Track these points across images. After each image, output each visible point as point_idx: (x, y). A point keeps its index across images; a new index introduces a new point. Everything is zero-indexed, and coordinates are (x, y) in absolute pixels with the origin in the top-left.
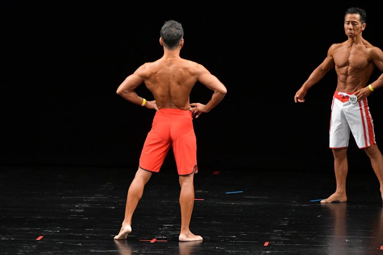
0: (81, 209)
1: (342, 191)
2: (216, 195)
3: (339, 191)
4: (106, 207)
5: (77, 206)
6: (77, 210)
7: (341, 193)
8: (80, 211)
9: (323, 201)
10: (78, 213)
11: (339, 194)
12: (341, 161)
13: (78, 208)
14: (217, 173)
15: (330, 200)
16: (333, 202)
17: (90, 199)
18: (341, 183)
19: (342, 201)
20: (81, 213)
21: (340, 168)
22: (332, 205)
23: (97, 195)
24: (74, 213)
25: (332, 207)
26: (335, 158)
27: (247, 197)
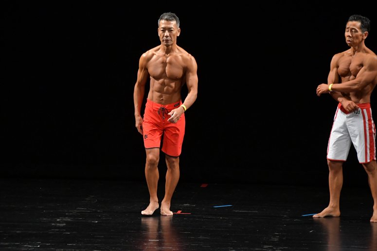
0: (62, 223)
1: (335, 205)
2: (204, 209)
3: (332, 205)
4: (89, 221)
5: (58, 220)
6: (58, 224)
7: (334, 207)
8: (62, 225)
9: (315, 216)
10: (59, 228)
11: (332, 208)
12: (336, 173)
13: (59, 222)
14: (204, 186)
15: (323, 215)
16: (326, 217)
17: (71, 212)
18: (335, 197)
19: (334, 216)
20: (63, 227)
21: (335, 181)
22: (325, 219)
23: (78, 208)
24: (56, 227)
25: (325, 221)
26: (330, 170)
27: (236, 211)
